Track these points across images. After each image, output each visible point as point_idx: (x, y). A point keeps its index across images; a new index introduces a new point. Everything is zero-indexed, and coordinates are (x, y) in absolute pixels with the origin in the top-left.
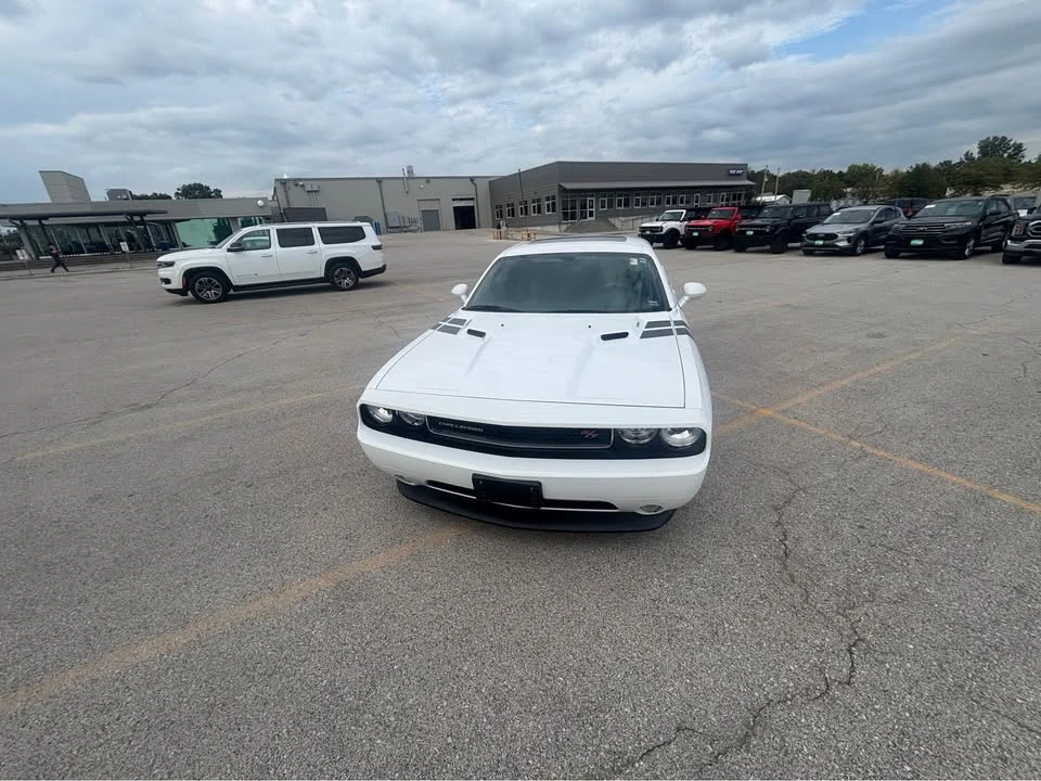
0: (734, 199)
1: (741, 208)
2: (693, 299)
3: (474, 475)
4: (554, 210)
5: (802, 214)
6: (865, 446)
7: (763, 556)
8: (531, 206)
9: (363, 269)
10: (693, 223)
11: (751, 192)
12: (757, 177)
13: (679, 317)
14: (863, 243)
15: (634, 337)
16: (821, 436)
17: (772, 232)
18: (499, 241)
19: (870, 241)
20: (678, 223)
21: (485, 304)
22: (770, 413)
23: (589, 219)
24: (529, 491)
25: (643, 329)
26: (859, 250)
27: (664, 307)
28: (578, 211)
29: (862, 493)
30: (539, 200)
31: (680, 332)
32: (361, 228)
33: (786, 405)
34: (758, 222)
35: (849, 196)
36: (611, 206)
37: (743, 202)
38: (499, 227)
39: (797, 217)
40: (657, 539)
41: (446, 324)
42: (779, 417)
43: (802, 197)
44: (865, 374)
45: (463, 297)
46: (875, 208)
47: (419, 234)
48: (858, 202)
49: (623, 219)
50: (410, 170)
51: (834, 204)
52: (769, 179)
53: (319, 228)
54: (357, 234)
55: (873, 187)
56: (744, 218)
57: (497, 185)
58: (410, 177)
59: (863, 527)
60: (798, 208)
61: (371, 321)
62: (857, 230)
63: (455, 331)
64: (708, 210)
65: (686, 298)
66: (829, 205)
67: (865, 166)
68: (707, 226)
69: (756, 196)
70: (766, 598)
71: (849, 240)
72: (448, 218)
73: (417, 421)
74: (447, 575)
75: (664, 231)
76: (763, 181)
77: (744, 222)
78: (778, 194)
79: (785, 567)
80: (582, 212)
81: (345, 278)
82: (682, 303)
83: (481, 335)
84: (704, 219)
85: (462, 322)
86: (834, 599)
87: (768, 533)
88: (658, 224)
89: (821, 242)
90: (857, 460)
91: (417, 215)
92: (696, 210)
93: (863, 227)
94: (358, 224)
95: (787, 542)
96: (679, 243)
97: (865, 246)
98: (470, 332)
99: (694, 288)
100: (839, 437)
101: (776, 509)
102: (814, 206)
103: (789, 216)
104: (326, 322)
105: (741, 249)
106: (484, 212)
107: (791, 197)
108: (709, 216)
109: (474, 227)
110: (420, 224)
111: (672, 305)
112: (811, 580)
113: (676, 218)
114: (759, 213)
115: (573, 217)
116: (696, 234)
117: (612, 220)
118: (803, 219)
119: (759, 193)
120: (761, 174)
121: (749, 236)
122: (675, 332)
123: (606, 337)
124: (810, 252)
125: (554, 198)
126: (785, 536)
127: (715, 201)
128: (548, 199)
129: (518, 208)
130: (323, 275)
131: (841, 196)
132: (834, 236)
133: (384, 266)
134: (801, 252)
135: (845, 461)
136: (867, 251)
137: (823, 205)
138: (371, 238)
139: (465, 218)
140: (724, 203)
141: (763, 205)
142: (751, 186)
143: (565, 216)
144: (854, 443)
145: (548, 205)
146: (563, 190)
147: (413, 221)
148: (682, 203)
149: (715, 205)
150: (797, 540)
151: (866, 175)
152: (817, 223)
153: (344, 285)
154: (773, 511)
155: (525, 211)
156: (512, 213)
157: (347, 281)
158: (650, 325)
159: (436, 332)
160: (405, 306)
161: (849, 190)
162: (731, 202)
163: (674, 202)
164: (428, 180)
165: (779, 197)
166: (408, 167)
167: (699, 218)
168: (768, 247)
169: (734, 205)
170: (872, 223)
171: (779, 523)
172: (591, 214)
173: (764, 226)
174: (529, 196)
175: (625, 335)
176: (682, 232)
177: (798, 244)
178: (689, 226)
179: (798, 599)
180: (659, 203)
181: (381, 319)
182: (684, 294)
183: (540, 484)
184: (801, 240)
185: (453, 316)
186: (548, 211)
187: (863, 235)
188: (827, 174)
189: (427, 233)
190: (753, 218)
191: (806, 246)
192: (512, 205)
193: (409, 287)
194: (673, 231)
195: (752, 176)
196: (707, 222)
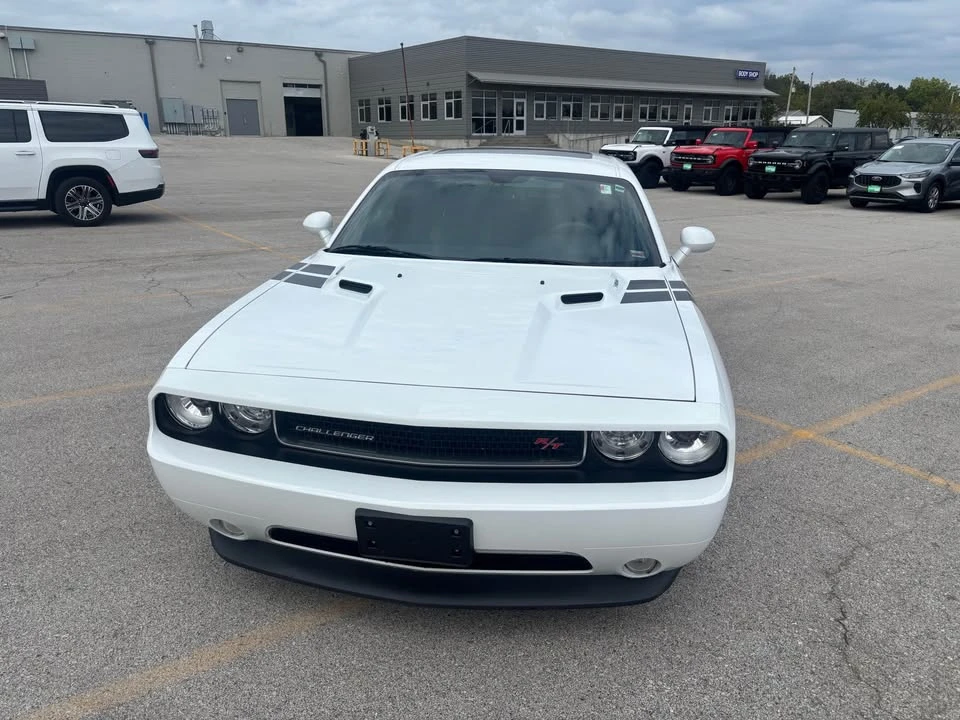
0: (744, 118)
1: (756, 130)
2: (697, 250)
3: (359, 511)
4: (458, 115)
5: (848, 143)
6: (952, 483)
7: (812, 642)
8: (420, 105)
9: (121, 190)
10: (683, 149)
11: (771, 107)
12: (780, 84)
13: (677, 277)
14: (936, 193)
15: (611, 300)
16: (889, 469)
17: (804, 169)
18: (365, 158)
19: (945, 194)
20: (661, 148)
21: (365, 245)
22: (811, 436)
23: (516, 133)
24: (453, 535)
25: (624, 289)
26: (932, 203)
27: (653, 260)
28: (498, 118)
29: (951, 550)
30: (433, 97)
31: (680, 297)
32: (120, 118)
33: (835, 425)
34: (781, 152)
35: (914, 124)
36: (552, 113)
37: (758, 121)
38: (364, 136)
39: (841, 149)
40: (649, 621)
41: (299, 272)
42: (826, 441)
43: (846, 119)
44: (946, 382)
45: (324, 233)
46: (951, 142)
47: (219, 139)
48: (927, 134)
49: (572, 137)
50: (207, 27)
51: (893, 134)
52: (797, 89)
53: (41, 113)
54: (114, 128)
55: (947, 113)
56: (761, 145)
57: (361, 66)
58: (206, 40)
59: (954, 598)
60: (842, 134)
61: (140, 278)
62: (928, 173)
63: (318, 283)
64: (707, 130)
65: (686, 250)
66: (887, 133)
67: (935, 82)
68: (706, 155)
69: (778, 114)
70: (821, 703)
71: (917, 186)
72: (274, 114)
73: (254, 426)
74: (305, 688)
75: (638, 161)
76: (788, 91)
77: (761, 152)
78: (811, 114)
79: (846, 657)
80: (505, 121)
81: (85, 204)
82: (679, 257)
83: (365, 289)
84: (701, 143)
85: (329, 270)
86: (917, 700)
87: (817, 609)
88: (629, 147)
89: (876, 189)
90: (940, 504)
91: (218, 106)
92: (687, 128)
93: (936, 169)
94: (116, 110)
95: (846, 622)
96: (662, 180)
97: (941, 197)
98: (344, 284)
99: (697, 235)
100: (914, 471)
101: (828, 574)
102: (866, 133)
103: (829, 144)
104: (49, 277)
105: (757, 194)
106: (337, 109)
107: (831, 120)
108: (708, 140)
109: (320, 133)
110: (223, 122)
111: (665, 258)
112: (884, 674)
113: (655, 139)
114: (785, 138)
115: (490, 128)
116: (688, 167)
117: (554, 137)
118: (850, 153)
119: (782, 110)
120: (786, 81)
121: (770, 174)
122: (672, 296)
123: (568, 299)
124: (860, 202)
125: (458, 94)
126: (843, 613)
127: (716, 118)
128: (448, 95)
129: (397, 108)
130: (43, 195)
131: (903, 123)
132: (893, 181)
133: (161, 187)
134: (848, 203)
135: (925, 505)
136: (942, 207)
137: (879, 133)
138: (139, 136)
139: (305, 118)
140: (730, 122)
141: (789, 129)
142: (770, 99)
143: (477, 125)
144: (937, 480)
145: (449, 105)
146: (475, 84)
147: (209, 116)
148: (665, 117)
149: (714, 124)
150: (862, 619)
151: (936, 94)
152: (871, 159)
153: (82, 216)
154: (822, 577)
155: (409, 112)
156: (387, 114)
157: (90, 208)
158: (633, 284)
159: (282, 284)
160: (202, 256)
161: (914, 115)
162: (741, 121)
163: (653, 116)
164: (240, 47)
165: (812, 118)
166: (204, 23)
167: (693, 143)
168: (798, 193)
169: (745, 126)
170: (949, 165)
171: (833, 594)
172: (520, 126)
173: (792, 160)
174: (418, 89)
175: (598, 297)
176: (666, 162)
177: (843, 191)
178: (678, 154)
179: (866, 703)
180: (628, 115)
181: (158, 276)
182: (682, 243)
183: (470, 522)
184: (847, 184)
185: (308, 261)
186: (449, 115)
187: (938, 181)
188: (881, 89)
189: (237, 139)
190: (775, 147)
191: (854, 193)
192: (388, 102)
193: (206, 226)
194: (653, 160)
195: (771, 82)
196: (704, 149)
